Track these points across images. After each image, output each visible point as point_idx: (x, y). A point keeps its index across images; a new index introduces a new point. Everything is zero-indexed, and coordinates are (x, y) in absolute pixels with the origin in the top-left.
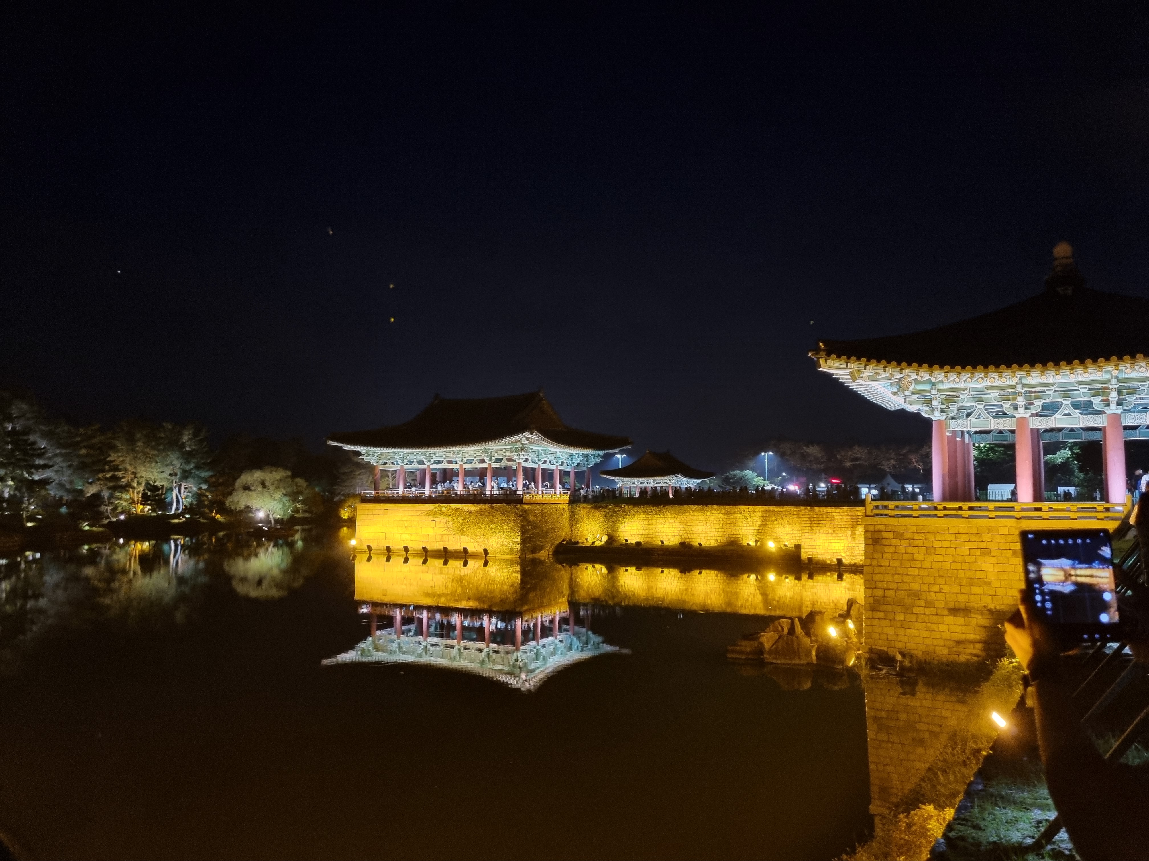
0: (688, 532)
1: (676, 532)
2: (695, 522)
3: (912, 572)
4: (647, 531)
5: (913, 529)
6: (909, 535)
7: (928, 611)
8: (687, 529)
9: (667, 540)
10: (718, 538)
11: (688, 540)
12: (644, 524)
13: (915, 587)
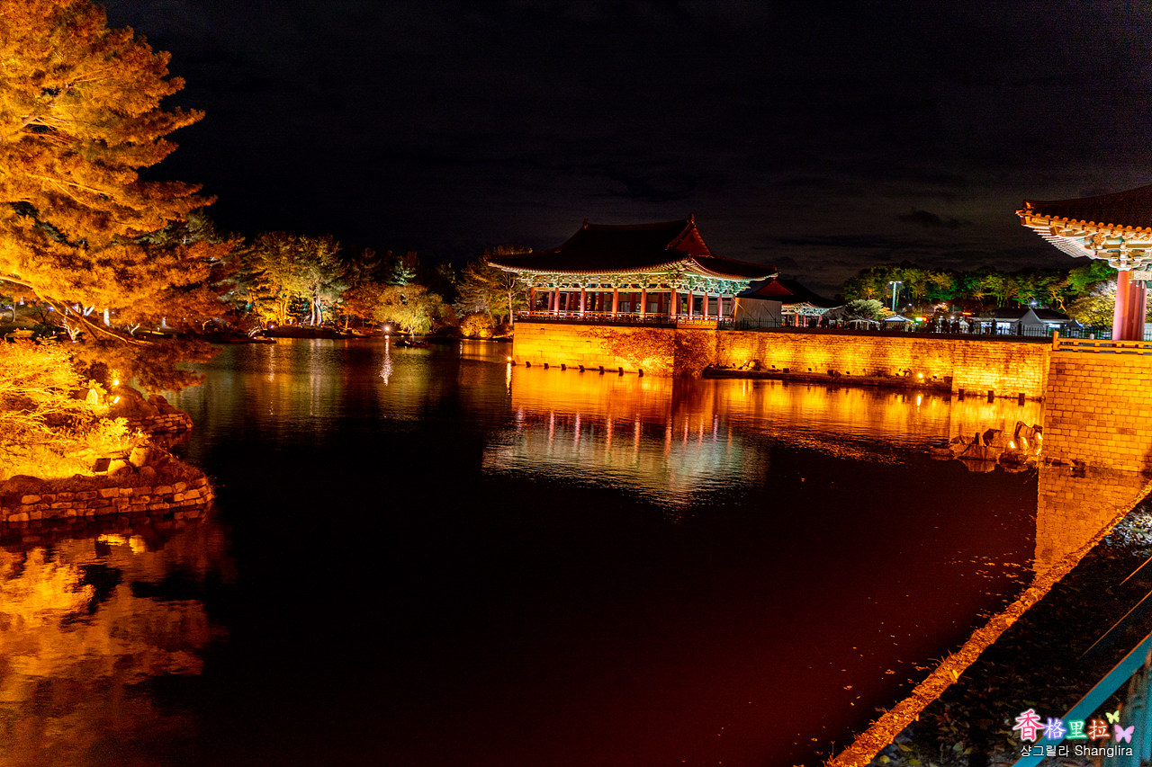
0: (837, 361)
1: (824, 360)
2: (843, 351)
3: (1088, 397)
4: (795, 358)
5: (1094, 362)
6: (1090, 367)
7: (1099, 429)
8: (835, 358)
9: (815, 367)
10: (866, 368)
11: (836, 370)
12: (792, 352)
13: (1090, 409)
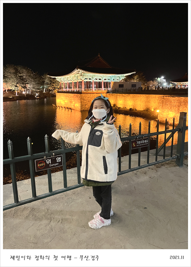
8: (135, 103)
10: (144, 107)
11: (135, 107)
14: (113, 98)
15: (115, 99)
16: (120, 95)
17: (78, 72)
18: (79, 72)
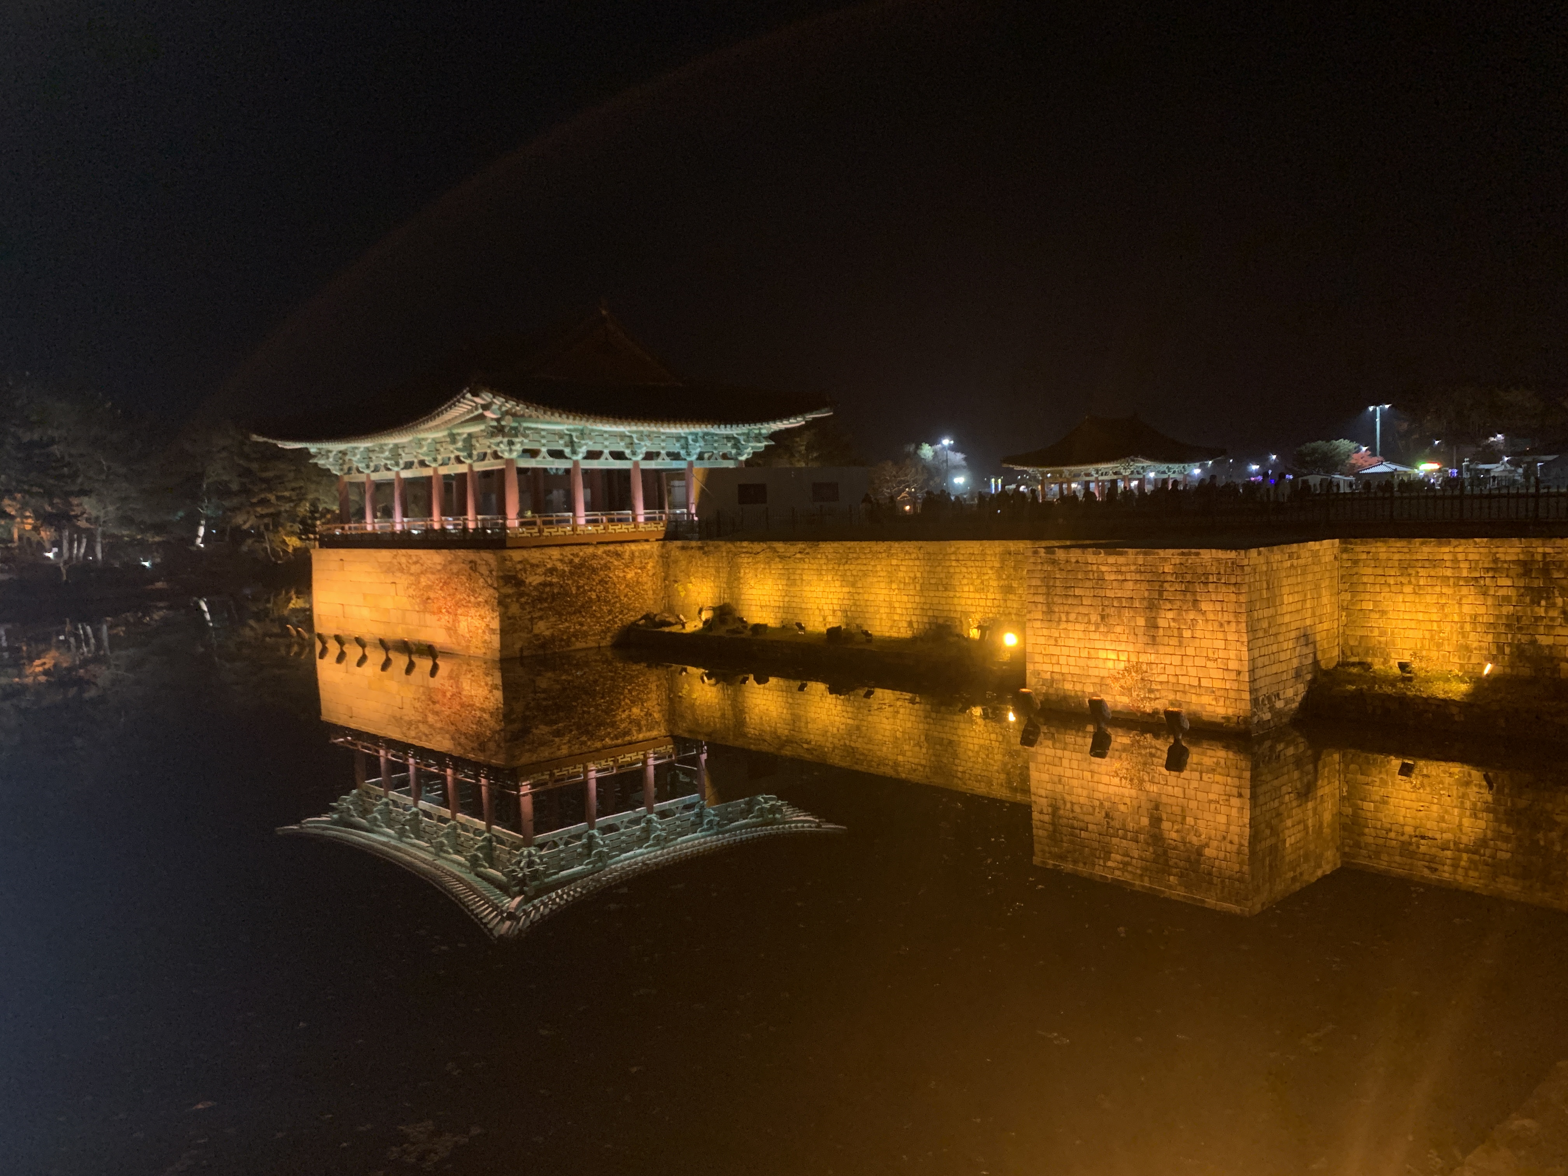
0: (858, 603)
1: (835, 601)
2: (870, 580)
4: (787, 599)
8: (856, 597)
9: (821, 619)
10: (914, 619)
11: (858, 622)
12: (781, 584)
14: (713, 571)
15: (724, 575)
16: (757, 546)
17: (480, 411)
18: (486, 407)
